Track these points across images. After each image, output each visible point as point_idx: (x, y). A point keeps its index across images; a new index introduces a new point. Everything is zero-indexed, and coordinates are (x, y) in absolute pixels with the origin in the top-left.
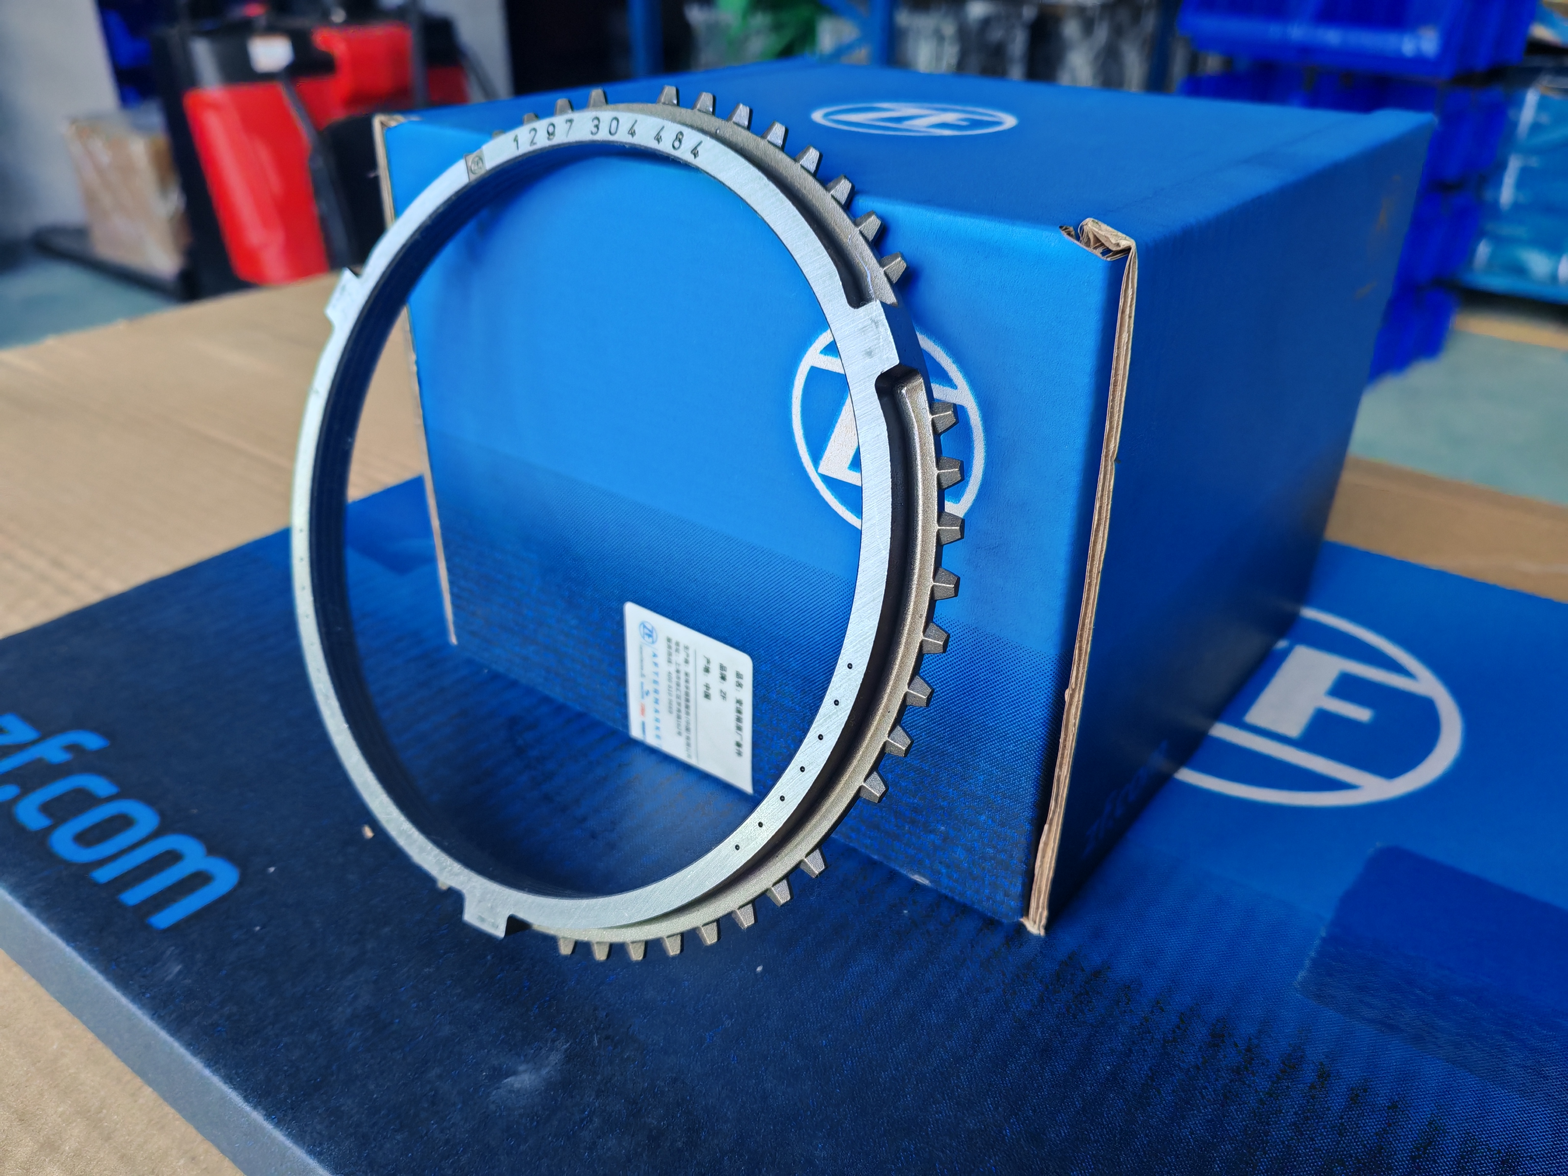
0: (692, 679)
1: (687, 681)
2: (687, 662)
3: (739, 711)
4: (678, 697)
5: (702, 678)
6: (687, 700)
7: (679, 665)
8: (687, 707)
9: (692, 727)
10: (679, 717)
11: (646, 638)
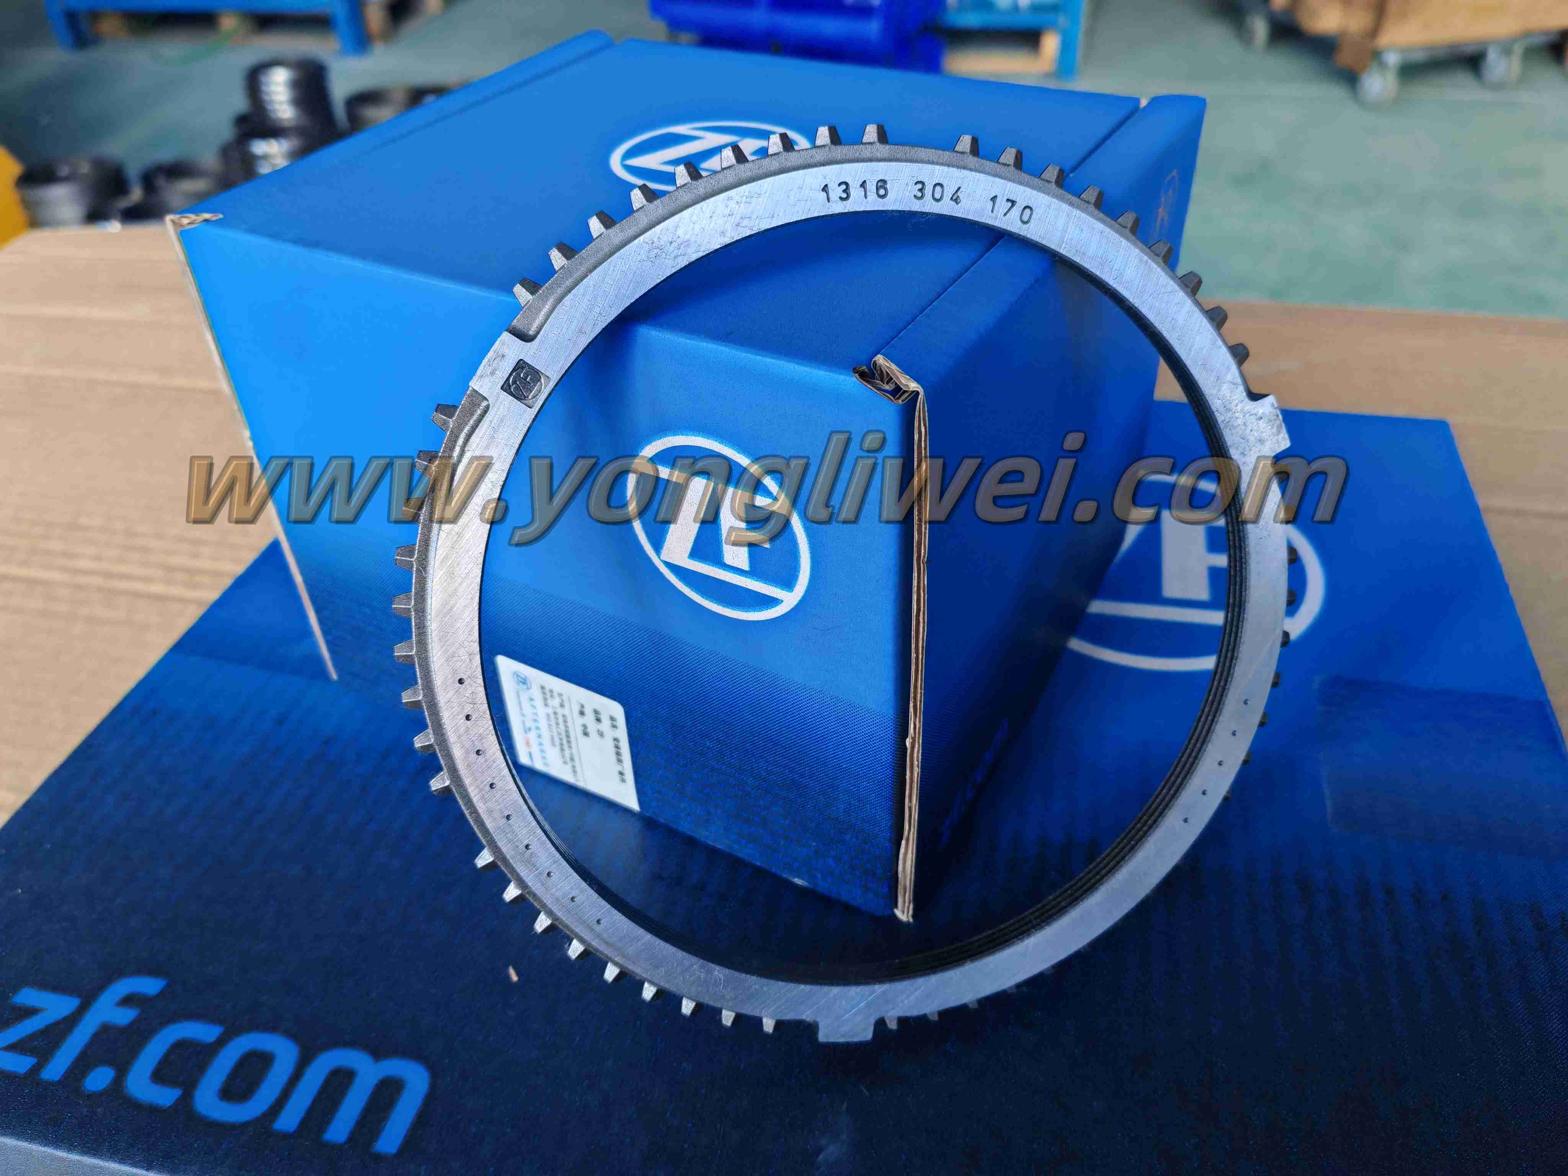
0: (569, 720)
1: (565, 721)
2: (562, 706)
3: (617, 747)
4: (559, 734)
5: (580, 721)
6: (568, 736)
7: (556, 708)
8: (569, 742)
9: (576, 758)
10: (562, 750)
11: (521, 684)
